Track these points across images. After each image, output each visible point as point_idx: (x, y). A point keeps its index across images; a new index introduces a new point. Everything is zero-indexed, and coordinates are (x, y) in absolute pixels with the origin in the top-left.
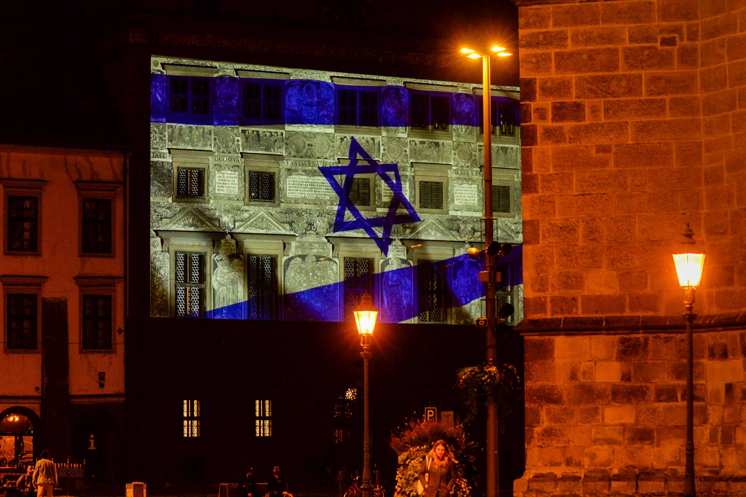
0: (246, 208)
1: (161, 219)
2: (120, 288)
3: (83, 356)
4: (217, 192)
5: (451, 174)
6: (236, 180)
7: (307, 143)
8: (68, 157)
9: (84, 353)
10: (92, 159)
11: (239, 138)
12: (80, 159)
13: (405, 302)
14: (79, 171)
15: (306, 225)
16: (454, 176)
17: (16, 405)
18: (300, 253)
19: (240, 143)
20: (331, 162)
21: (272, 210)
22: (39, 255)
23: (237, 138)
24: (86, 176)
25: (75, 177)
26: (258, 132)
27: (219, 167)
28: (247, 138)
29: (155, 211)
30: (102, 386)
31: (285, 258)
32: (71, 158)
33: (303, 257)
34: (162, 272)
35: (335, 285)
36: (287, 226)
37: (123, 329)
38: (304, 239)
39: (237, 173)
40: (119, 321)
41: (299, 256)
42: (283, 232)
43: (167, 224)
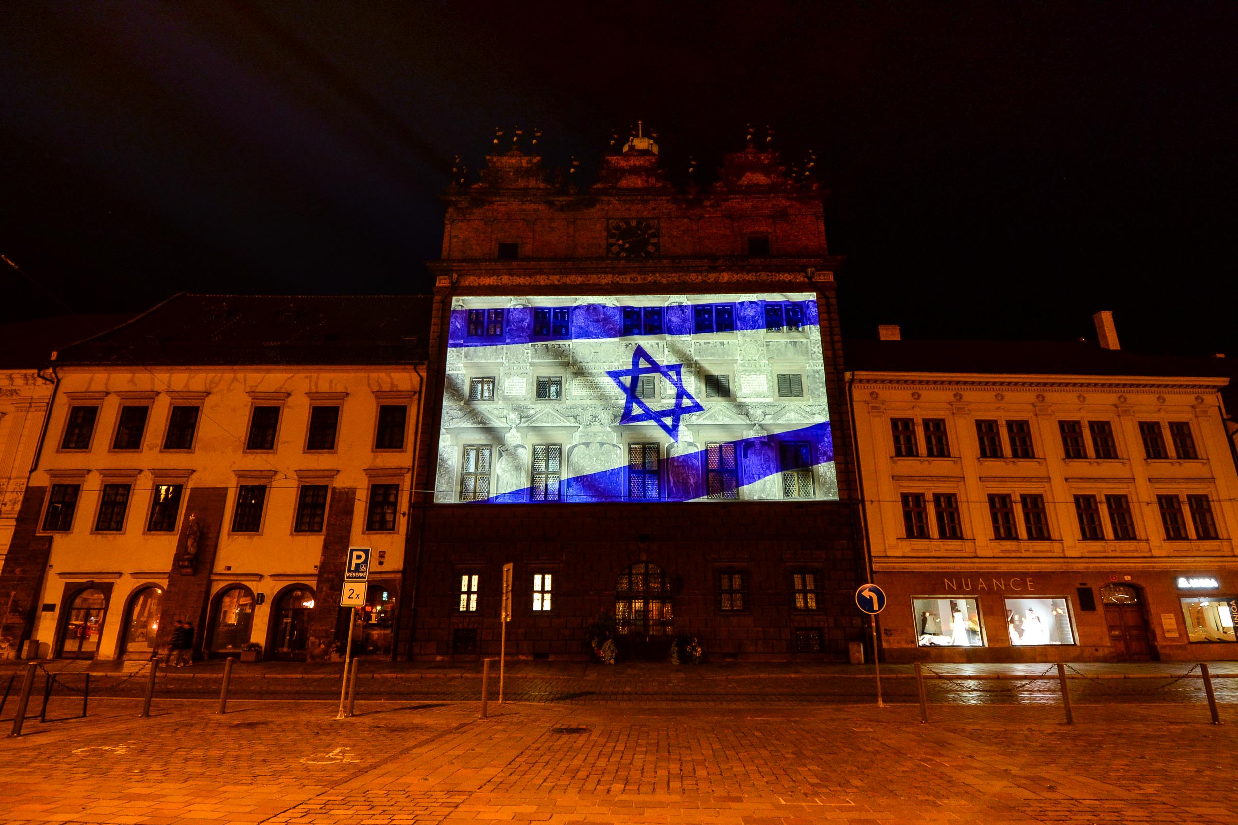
0: (533, 406)
1: (452, 419)
2: (408, 477)
3: (366, 537)
4: (506, 394)
5: (737, 367)
6: (524, 385)
7: (593, 351)
8: (371, 374)
9: (367, 534)
10: (392, 375)
11: (529, 351)
12: (382, 375)
13: (692, 481)
14: (379, 384)
15: (590, 418)
16: (741, 368)
17: (296, 582)
18: (584, 442)
19: (529, 355)
20: (616, 366)
21: (557, 407)
22: (336, 453)
23: (526, 351)
24: (386, 388)
25: (376, 389)
26: (547, 345)
27: (509, 374)
28: (536, 351)
29: (447, 413)
30: (381, 563)
31: (569, 446)
32: (374, 375)
33: (587, 445)
34: (449, 462)
35: (619, 469)
36: (572, 419)
37: (407, 512)
38: (589, 429)
39: (525, 379)
40: (404, 505)
41: (583, 444)
42: (568, 424)
43: (458, 423)
